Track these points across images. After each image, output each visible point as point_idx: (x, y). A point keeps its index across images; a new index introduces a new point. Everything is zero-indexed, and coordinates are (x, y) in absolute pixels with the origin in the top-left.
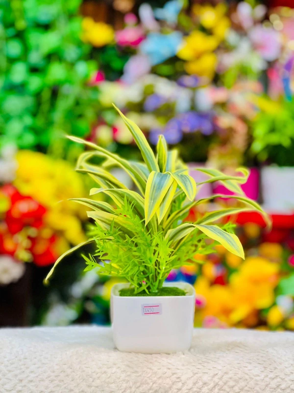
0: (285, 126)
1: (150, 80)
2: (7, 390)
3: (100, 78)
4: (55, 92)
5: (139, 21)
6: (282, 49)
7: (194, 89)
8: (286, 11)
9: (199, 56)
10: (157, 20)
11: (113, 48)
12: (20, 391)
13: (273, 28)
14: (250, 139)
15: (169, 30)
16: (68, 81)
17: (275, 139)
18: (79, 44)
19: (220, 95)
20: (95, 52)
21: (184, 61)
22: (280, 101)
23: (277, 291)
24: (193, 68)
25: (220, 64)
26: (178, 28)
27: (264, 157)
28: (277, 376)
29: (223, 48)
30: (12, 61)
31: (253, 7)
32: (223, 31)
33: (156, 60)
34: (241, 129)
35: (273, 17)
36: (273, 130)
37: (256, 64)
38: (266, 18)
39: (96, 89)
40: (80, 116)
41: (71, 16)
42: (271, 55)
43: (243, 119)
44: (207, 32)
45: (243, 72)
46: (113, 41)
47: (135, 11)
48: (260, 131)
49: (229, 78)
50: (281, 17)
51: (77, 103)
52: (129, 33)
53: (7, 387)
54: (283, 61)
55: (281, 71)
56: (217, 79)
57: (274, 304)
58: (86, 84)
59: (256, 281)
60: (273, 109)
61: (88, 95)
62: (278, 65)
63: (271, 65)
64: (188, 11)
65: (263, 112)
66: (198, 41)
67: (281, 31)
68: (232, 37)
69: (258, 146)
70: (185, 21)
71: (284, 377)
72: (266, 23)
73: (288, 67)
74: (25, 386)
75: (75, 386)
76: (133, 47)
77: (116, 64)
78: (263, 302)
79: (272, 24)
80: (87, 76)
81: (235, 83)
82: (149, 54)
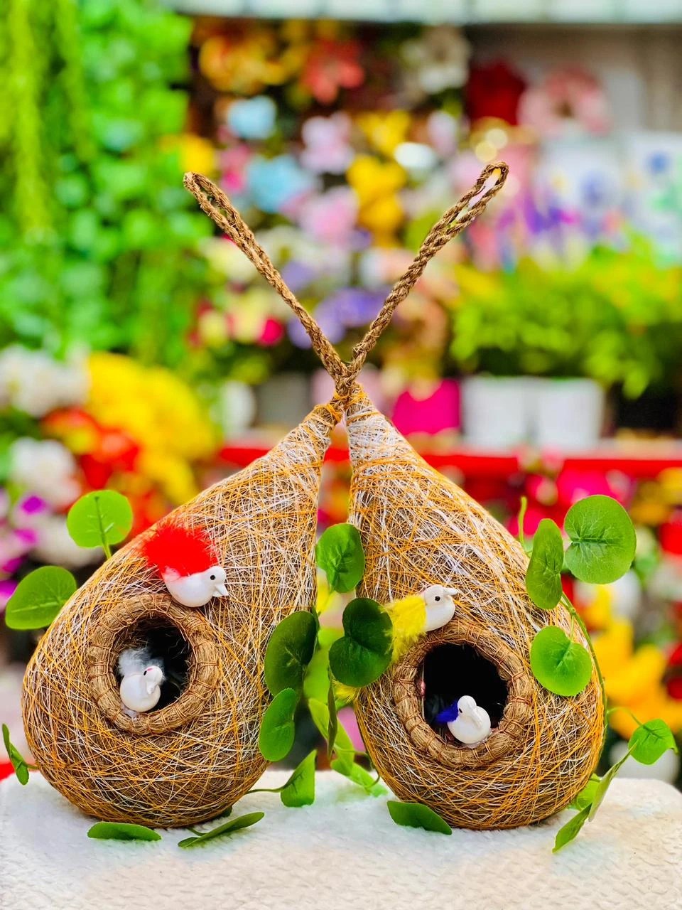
30: (71, 210)
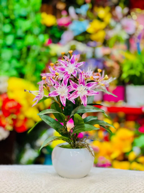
0: (137, 66)
1: (74, 43)
2: (12, 191)
3: (50, 42)
4: (29, 49)
5: (68, 14)
6: (136, 29)
7: (94, 48)
8: (138, 10)
9: (97, 32)
10: (77, 14)
11: (56, 27)
12: (17, 192)
13: (132, 19)
14: (121, 72)
15: (82, 19)
16: (35, 43)
17: (132, 72)
18: (40, 26)
19: (107, 51)
20: (47, 29)
21: (90, 34)
22: (135, 54)
23: (133, 144)
24: (94, 37)
25: (107, 35)
26: (87, 18)
27: (127, 81)
28: (133, 189)
29: (108, 27)
31: (123, 9)
32: (108, 19)
33: (76, 33)
34: (117, 67)
35: (132, 13)
36: (132, 68)
37: (124, 36)
38: (129, 13)
39: (48, 48)
40: (41, 60)
41: (36, 12)
42: (131, 31)
43: (118, 62)
44: (101, 20)
45: (118, 40)
46: (56, 23)
47: (67, 9)
48: (126, 68)
49: (111, 42)
50: (136, 13)
51: (39, 54)
52: (64, 20)
53: (12, 190)
54: (137, 35)
55: (136, 40)
56: (105, 43)
57: (131, 151)
58: (43, 45)
59: (123, 140)
60: (132, 58)
61: (44, 50)
62: (134, 36)
63: (131, 37)
64: (92, 10)
65: (127, 59)
66: (96, 25)
67: (136, 20)
68: (112, 22)
69: (124, 76)
70: (90, 15)
71: (136, 190)
72: (129, 16)
73: (139, 37)
74: (20, 190)
75: (42, 191)
76: (66, 27)
77: (57, 35)
78: (127, 149)
79: (132, 17)
80: (44, 41)
81: (114, 45)
82: (73, 31)
